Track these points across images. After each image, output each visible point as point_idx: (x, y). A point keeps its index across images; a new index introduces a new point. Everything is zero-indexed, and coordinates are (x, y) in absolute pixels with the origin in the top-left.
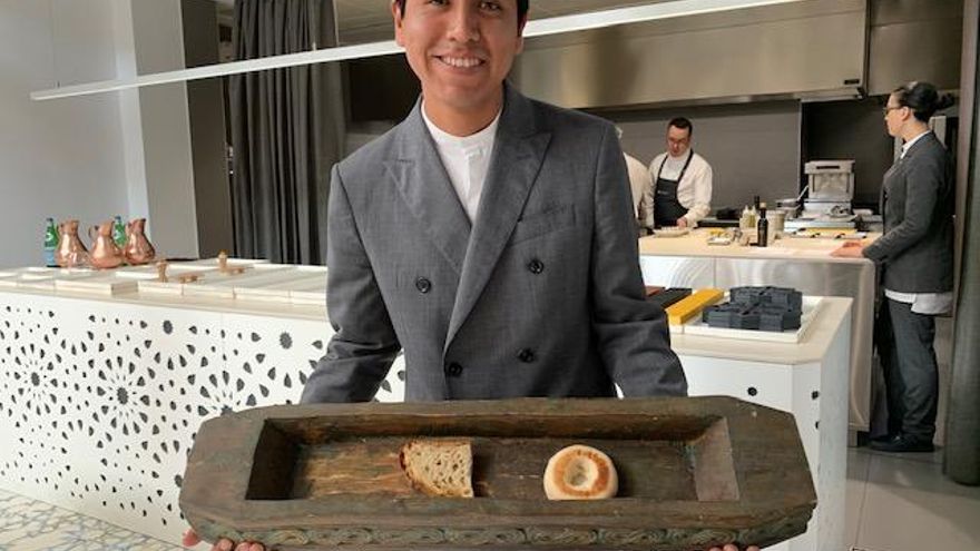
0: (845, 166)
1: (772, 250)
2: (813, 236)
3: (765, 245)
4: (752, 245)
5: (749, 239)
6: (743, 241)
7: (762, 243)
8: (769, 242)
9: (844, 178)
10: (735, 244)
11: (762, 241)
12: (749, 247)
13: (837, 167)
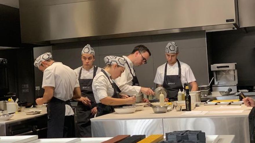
0: (232, 66)
1: (194, 112)
2: (216, 104)
3: (190, 110)
4: (183, 110)
5: (181, 107)
6: (178, 109)
7: (188, 109)
8: (192, 108)
9: (232, 73)
10: (175, 110)
11: (189, 108)
12: (181, 111)
13: (228, 67)
